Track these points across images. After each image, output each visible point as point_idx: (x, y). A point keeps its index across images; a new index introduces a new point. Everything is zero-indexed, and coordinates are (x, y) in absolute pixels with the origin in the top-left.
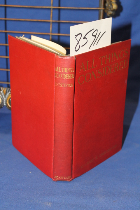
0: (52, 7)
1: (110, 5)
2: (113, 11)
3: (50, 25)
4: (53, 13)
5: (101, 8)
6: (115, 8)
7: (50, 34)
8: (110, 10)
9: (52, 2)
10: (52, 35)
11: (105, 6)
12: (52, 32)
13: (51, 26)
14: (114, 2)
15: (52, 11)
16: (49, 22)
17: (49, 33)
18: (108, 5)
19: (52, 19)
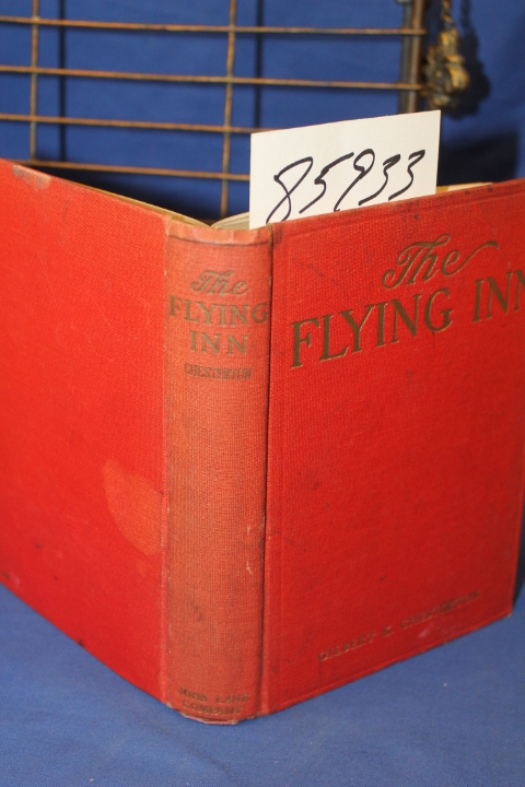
0: (229, 79)
1: (439, 74)
2: (454, 93)
3: (222, 144)
4: (233, 100)
5: (408, 82)
6: (460, 83)
7: (223, 176)
8: (439, 89)
9: (230, 62)
10: (230, 182)
11: (422, 78)
12: (230, 171)
13: (226, 147)
14: (455, 64)
15: (229, 93)
16: (220, 134)
17: (221, 171)
18: (434, 73)
19: (232, 123)
